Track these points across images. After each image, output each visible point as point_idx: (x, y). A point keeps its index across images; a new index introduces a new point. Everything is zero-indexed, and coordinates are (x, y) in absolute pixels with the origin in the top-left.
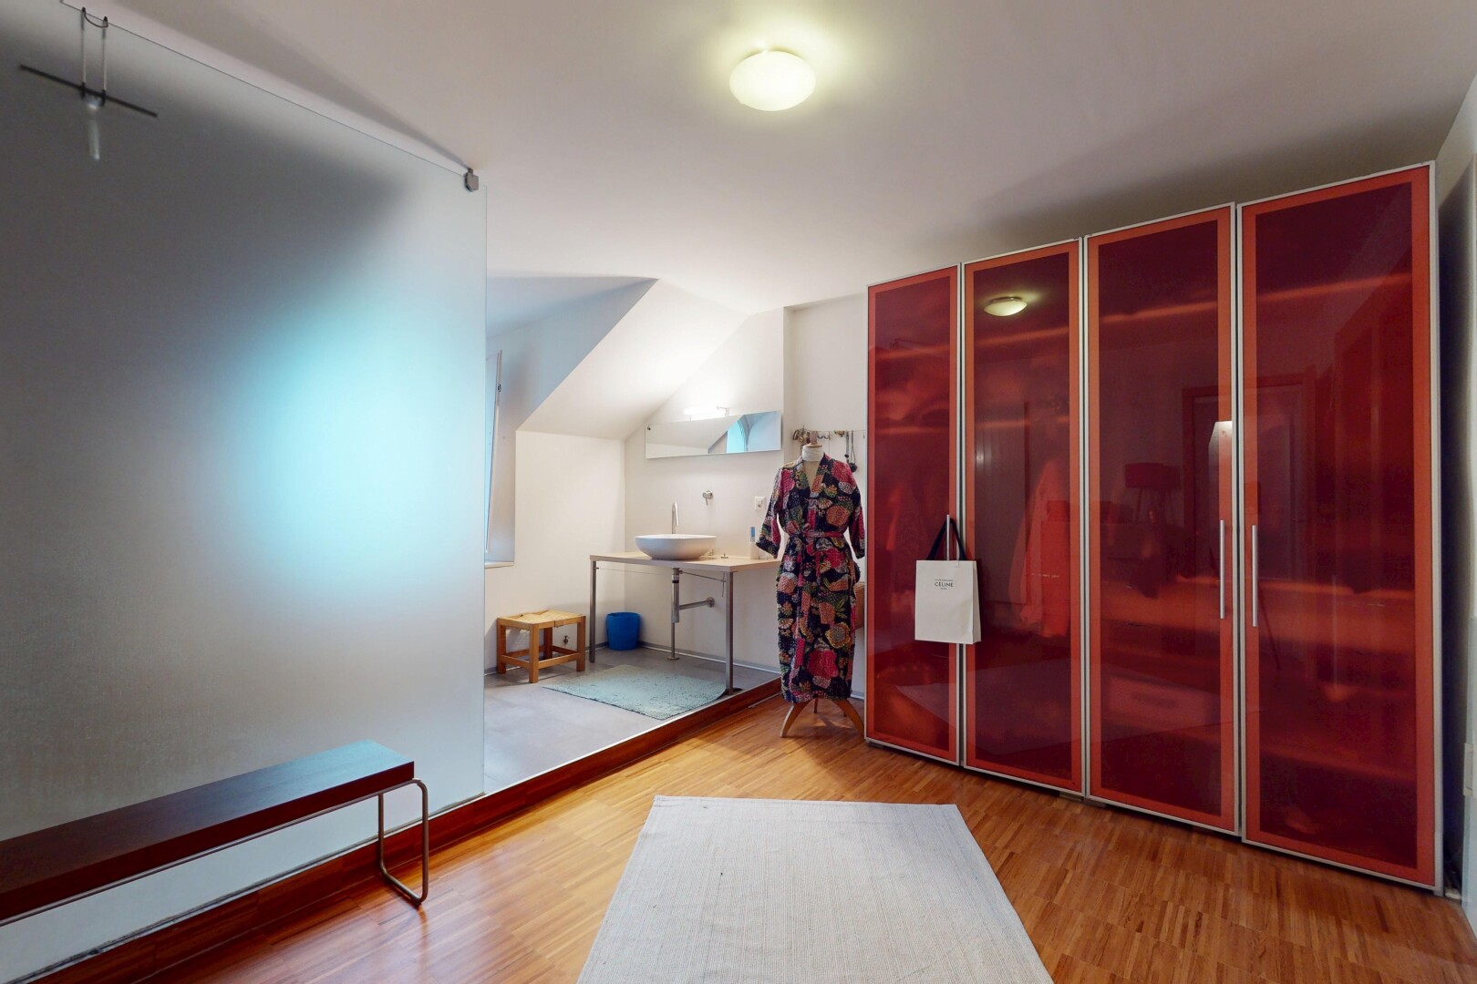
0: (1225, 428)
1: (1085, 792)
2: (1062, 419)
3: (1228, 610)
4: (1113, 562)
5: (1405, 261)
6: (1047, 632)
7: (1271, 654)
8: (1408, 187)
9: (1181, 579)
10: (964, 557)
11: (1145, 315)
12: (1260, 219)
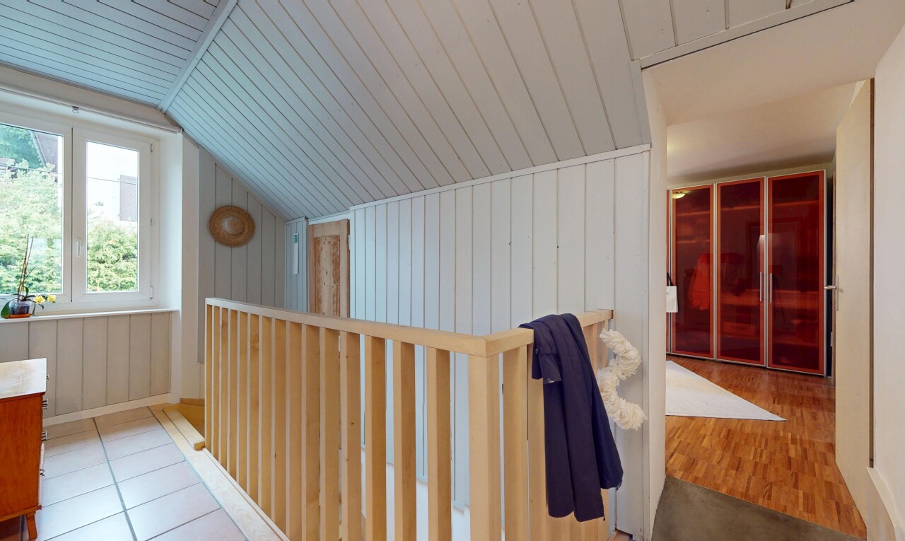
0: (762, 237)
1: (715, 358)
2: (707, 241)
3: (763, 299)
4: (725, 286)
5: (817, 197)
6: (702, 308)
7: (776, 312)
8: (818, 176)
9: (747, 290)
10: (672, 285)
11: (735, 208)
12: (774, 182)
